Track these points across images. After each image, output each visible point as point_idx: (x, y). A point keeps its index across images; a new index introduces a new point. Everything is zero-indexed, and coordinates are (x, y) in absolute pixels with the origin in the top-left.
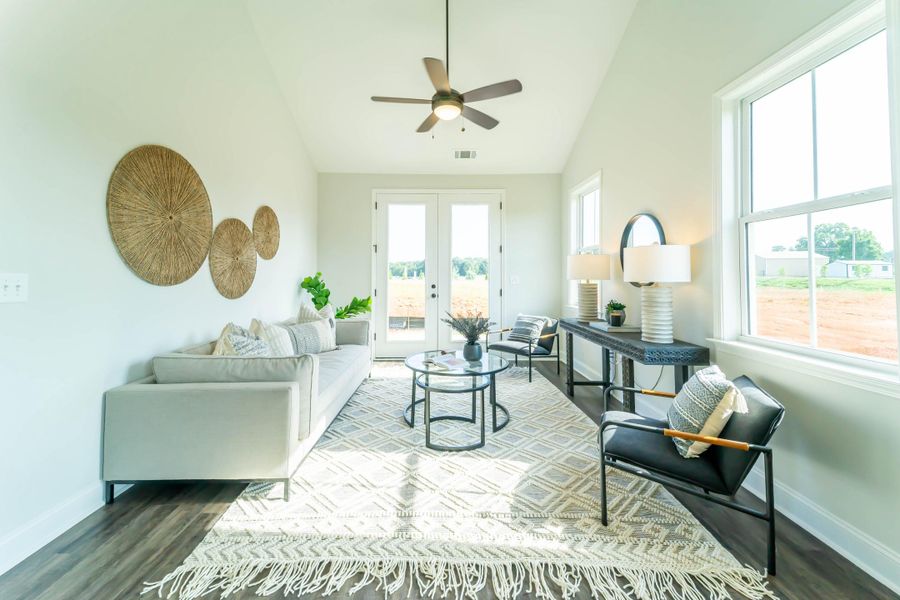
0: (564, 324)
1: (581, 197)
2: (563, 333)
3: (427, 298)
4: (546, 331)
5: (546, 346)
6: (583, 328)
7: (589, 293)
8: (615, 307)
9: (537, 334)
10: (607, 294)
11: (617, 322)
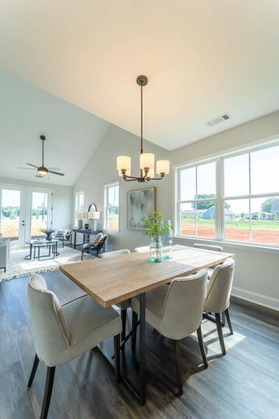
0: (74, 230)
1: (79, 195)
2: (73, 233)
3: (20, 226)
4: (68, 233)
5: (68, 238)
6: (79, 231)
7: (81, 222)
8: (86, 225)
9: (65, 234)
10: (85, 222)
11: (87, 228)
